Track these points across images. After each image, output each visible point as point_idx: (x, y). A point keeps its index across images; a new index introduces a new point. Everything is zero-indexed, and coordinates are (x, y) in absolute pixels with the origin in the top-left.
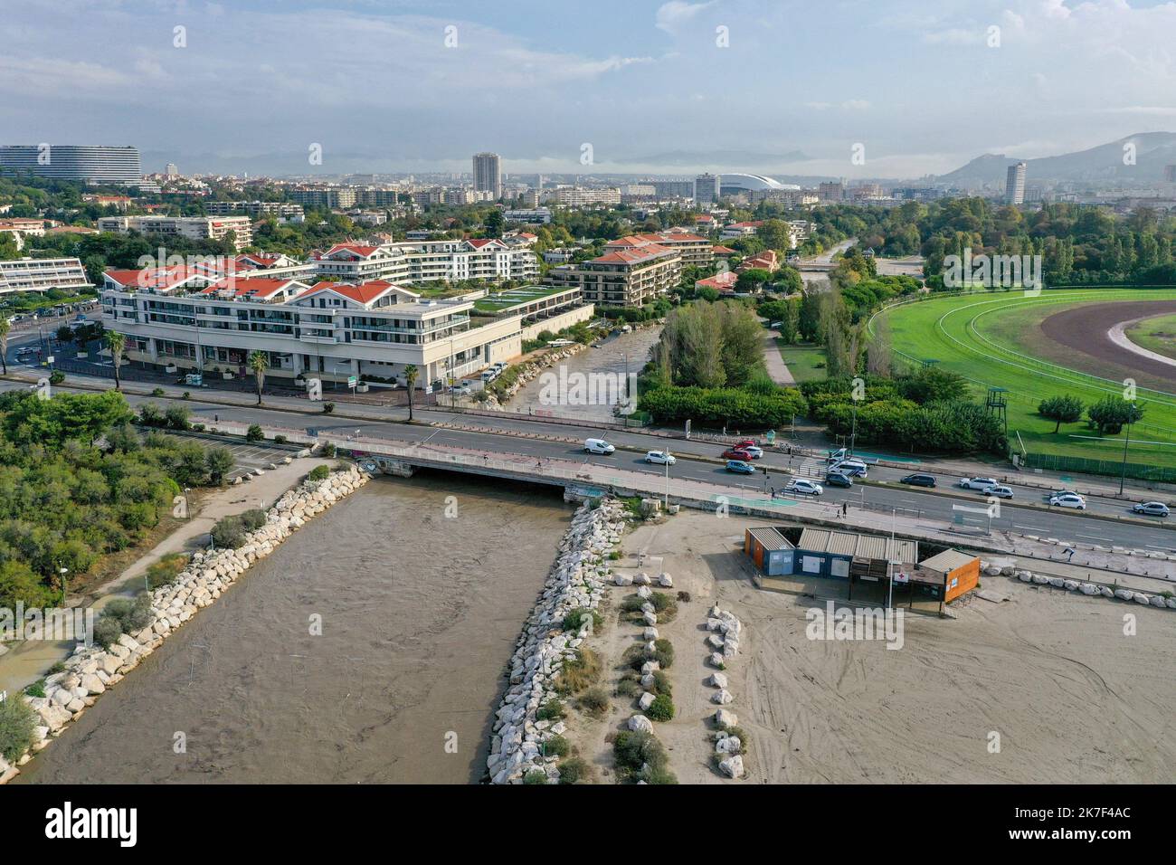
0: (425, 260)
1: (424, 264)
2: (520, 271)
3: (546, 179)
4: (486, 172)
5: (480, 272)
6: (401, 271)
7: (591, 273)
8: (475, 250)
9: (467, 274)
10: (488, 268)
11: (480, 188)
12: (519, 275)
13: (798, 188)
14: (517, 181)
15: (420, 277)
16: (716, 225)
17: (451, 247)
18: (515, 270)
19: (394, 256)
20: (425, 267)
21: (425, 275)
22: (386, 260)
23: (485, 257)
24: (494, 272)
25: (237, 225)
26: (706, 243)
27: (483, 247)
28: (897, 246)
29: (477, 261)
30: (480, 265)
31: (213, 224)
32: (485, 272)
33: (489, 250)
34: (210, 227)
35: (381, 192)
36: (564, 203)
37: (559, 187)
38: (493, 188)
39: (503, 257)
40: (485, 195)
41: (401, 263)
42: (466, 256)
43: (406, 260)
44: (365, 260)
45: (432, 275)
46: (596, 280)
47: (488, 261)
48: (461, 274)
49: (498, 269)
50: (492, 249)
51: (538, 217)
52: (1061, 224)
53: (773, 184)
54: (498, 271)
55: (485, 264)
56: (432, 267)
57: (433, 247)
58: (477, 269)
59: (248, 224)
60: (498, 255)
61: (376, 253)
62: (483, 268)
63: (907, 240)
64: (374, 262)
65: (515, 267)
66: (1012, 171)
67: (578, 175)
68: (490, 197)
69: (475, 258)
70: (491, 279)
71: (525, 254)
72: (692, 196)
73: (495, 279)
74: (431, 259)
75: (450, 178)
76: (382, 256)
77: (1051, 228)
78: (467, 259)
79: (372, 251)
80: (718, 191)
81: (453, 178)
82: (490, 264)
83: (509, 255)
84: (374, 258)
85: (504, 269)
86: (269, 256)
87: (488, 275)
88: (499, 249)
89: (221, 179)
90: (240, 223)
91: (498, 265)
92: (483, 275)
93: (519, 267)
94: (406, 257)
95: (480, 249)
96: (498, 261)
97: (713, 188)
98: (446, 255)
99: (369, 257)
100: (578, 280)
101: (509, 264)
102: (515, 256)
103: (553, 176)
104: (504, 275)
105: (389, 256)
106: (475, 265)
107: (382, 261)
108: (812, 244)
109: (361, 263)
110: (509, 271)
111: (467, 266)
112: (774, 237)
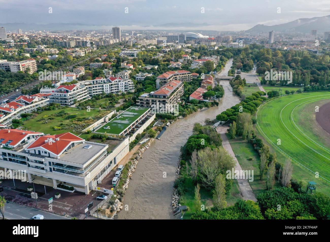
0: (93, 87)
1: (93, 89)
2: (128, 88)
3: (134, 32)
4: (116, 33)
5: (113, 90)
6: (85, 93)
7: (154, 99)
8: (111, 82)
9: (109, 91)
10: (116, 88)
11: (115, 38)
12: (127, 89)
13: (208, 37)
14: (126, 33)
15: (92, 93)
16: (189, 58)
17: (103, 81)
18: (126, 88)
19: (82, 88)
20: (94, 90)
21: (94, 92)
22: (79, 90)
23: (115, 84)
24: (119, 89)
25: (31, 64)
26: (190, 73)
27: (114, 81)
28: (247, 68)
29: (112, 86)
30: (113, 87)
31: (22, 65)
32: (115, 89)
33: (116, 82)
34: (21, 66)
35: (84, 41)
36: (140, 45)
37: (138, 35)
38: (118, 38)
39: (122, 84)
40: (116, 40)
41: (85, 90)
42: (108, 84)
43: (87, 88)
44: (70, 92)
45: (96, 92)
46: (156, 101)
47: (116, 86)
48: (107, 91)
49: (120, 88)
50: (118, 81)
51: (133, 53)
52: (296, 59)
53: (201, 36)
54: (120, 89)
55: (115, 87)
56: (96, 89)
57: (97, 81)
58: (112, 89)
59: (35, 63)
60: (120, 83)
61: (75, 88)
62: (115, 88)
63: (250, 66)
64: (74, 92)
65: (126, 87)
66: (270, 33)
67: (144, 30)
68: (118, 41)
69: (112, 85)
70: (117, 92)
71: (129, 81)
72: (178, 40)
73: (119, 92)
74: (96, 87)
75: (106, 31)
76: (77, 89)
77: (292, 60)
78: (109, 86)
79: (74, 87)
80: (185, 39)
81: (107, 31)
82: (117, 87)
83: (124, 83)
84: (74, 90)
85: (122, 88)
86: (31, 97)
87: (116, 91)
88: (120, 81)
89: (34, 35)
90: (32, 63)
91: (120, 87)
92: (115, 91)
93: (127, 87)
94: (87, 87)
95: (113, 81)
96: (120, 86)
97: (184, 38)
98: (101, 85)
99: (72, 91)
100: (149, 101)
101: (124, 86)
102: (125, 83)
103: (136, 31)
104: (122, 90)
105: (80, 88)
106: (112, 88)
107: (77, 91)
108: (220, 66)
109: (69, 94)
110: (124, 89)
111: (109, 88)
112: (209, 66)
